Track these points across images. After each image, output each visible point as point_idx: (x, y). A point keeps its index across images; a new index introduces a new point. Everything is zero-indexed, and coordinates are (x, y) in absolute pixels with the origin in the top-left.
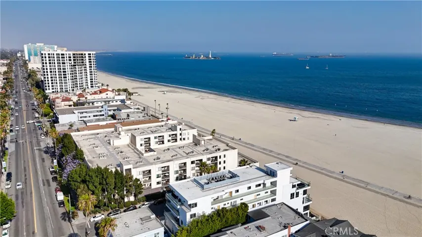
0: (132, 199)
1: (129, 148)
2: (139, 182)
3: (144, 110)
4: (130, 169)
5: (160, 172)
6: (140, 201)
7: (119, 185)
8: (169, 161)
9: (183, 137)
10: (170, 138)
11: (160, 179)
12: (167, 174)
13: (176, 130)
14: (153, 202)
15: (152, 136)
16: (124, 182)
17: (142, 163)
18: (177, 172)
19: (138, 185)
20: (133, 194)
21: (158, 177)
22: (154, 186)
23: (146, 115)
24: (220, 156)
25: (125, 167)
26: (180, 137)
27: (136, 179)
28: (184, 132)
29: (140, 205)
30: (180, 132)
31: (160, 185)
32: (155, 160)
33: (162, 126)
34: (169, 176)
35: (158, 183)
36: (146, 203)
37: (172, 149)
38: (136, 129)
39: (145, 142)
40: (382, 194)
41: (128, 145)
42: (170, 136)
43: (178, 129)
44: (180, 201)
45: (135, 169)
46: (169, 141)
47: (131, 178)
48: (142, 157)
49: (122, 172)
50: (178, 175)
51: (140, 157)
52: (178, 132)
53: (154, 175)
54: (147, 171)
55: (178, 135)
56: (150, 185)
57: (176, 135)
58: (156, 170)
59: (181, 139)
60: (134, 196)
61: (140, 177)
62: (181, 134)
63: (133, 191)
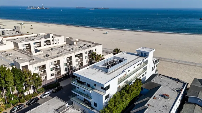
0: (31, 91)
1: (16, 51)
2: (37, 77)
3: (15, 29)
4: (27, 66)
5: (53, 66)
6: (40, 92)
7: (18, 81)
8: (57, 57)
9: (55, 42)
10: (45, 44)
11: (53, 72)
12: (59, 67)
13: (49, 37)
14: (51, 91)
15: (31, 43)
16: (23, 79)
17: (35, 61)
18: (66, 64)
19: (36, 79)
20: (32, 88)
21: (52, 70)
22: (49, 78)
23: (17, 32)
24: (93, 50)
25: (22, 65)
26: (53, 42)
27: (34, 74)
28: (55, 39)
29: (40, 95)
30: (52, 39)
31: (54, 77)
32: (45, 57)
33: (36, 36)
34: (60, 68)
35: (52, 75)
36: (46, 93)
37: (54, 49)
38: (15, 39)
39: (26, 47)
40: (174, 62)
41: (13, 49)
42: (45, 42)
43: (51, 37)
44: (89, 86)
45: (31, 66)
46: (45, 45)
47: (29, 73)
48: (32, 56)
49: (19, 69)
50: (66, 66)
51: (30, 57)
52: (51, 39)
53: (48, 69)
54: (41, 66)
55: (51, 41)
56: (46, 77)
57: (49, 41)
58: (49, 64)
59: (53, 44)
60: (33, 89)
61: (37, 72)
62: (53, 40)
63: (32, 84)
